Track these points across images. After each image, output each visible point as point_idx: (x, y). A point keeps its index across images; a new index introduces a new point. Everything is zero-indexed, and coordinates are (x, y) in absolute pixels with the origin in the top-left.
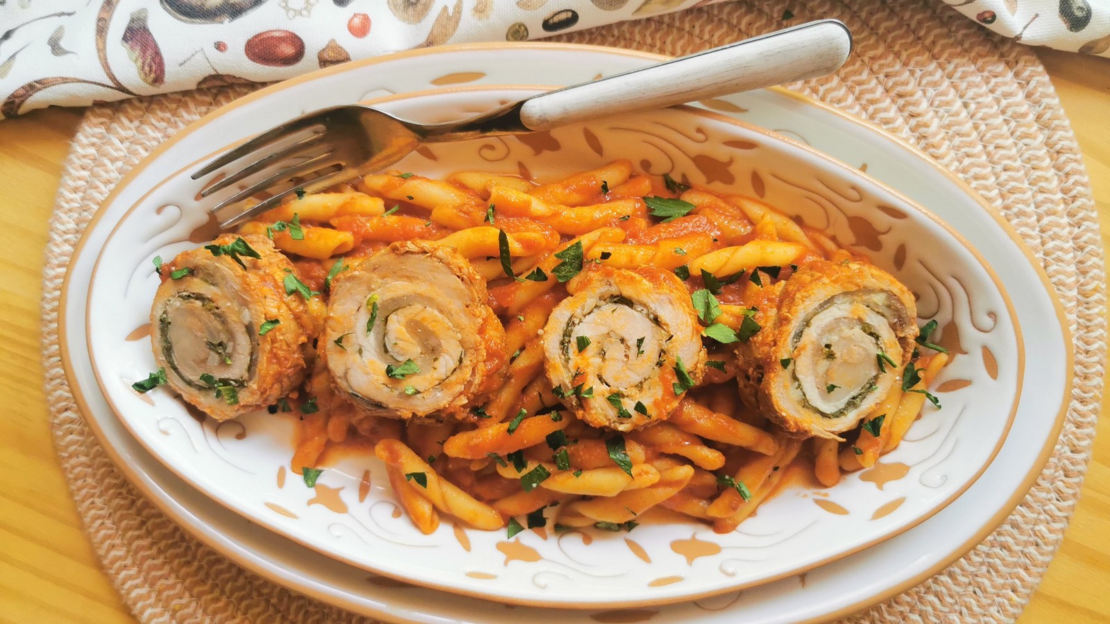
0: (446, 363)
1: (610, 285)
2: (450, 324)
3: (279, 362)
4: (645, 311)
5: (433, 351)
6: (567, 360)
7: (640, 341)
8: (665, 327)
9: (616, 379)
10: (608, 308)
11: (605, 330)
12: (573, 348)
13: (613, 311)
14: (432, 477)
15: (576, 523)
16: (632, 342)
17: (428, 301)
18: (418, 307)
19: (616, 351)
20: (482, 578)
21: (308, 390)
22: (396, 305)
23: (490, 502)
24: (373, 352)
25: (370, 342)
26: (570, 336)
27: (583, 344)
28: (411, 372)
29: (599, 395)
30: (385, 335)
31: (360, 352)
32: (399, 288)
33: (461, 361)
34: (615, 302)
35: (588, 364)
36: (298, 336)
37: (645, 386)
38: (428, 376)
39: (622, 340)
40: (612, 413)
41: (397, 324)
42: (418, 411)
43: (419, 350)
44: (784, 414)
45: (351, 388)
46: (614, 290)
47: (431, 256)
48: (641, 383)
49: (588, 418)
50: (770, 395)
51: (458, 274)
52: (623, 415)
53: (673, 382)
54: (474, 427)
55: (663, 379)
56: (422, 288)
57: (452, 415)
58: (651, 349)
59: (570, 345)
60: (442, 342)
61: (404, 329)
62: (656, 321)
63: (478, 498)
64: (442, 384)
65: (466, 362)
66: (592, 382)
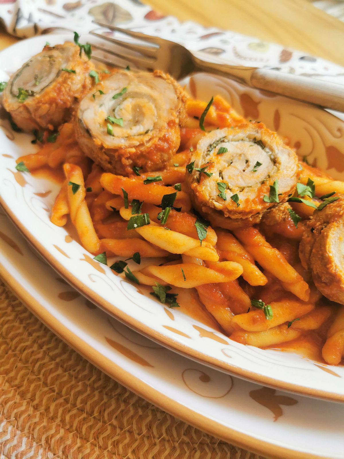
0: (140, 129)
1: (258, 132)
2: (156, 114)
3: (58, 94)
4: (270, 153)
5: (136, 122)
6: (207, 155)
7: (258, 164)
8: (277, 165)
9: (229, 178)
10: (248, 144)
11: (239, 152)
12: (216, 151)
13: (251, 146)
16: (253, 163)
17: (153, 100)
18: (146, 100)
19: (240, 165)
21: (60, 128)
22: (135, 95)
24: (107, 108)
26: (217, 145)
27: (222, 152)
28: (118, 123)
29: (213, 180)
30: (119, 105)
31: (101, 105)
32: (144, 89)
33: (147, 132)
34: (255, 143)
35: (218, 162)
36: (77, 91)
37: (246, 190)
38: (125, 130)
39: (247, 161)
40: (215, 194)
41: (129, 103)
42: (105, 144)
43: (130, 117)
44: (331, 255)
45: (82, 117)
46: (258, 136)
48: (244, 187)
49: (199, 188)
50: (327, 236)
51: (178, 95)
52: (221, 198)
53: (265, 194)
55: (260, 191)
56: (155, 94)
57: (120, 156)
58: (262, 172)
59: (214, 149)
60: (145, 119)
61: (131, 107)
62: (275, 161)
64: (128, 137)
65: (150, 134)
66: (214, 173)
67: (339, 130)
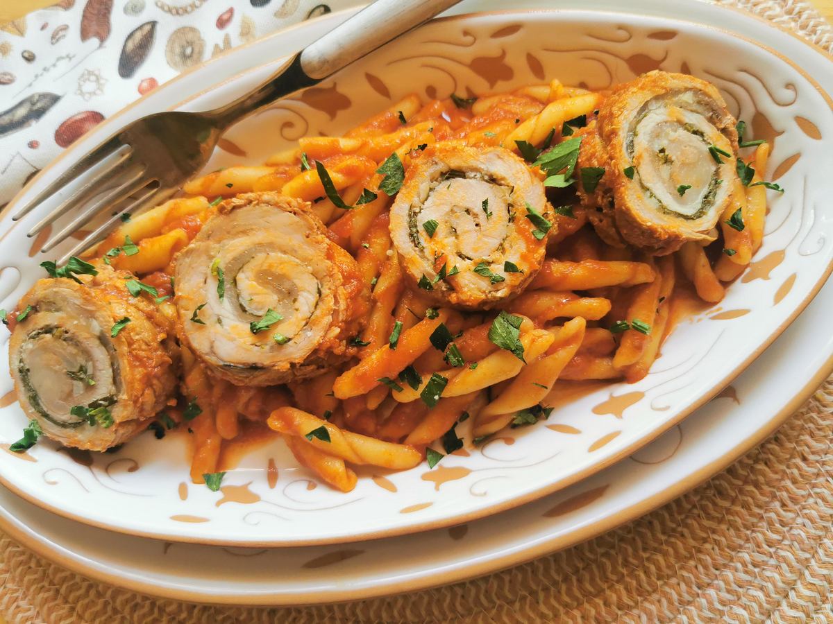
0: (306, 300)
1: (436, 163)
2: (297, 260)
3: (143, 365)
4: (479, 175)
5: (290, 295)
6: (422, 250)
7: (485, 203)
8: (503, 182)
9: (476, 250)
10: (442, 187)
11: (447, 209)
12: (423, 238)
13: (449, 187)
14: (332, 430)
15: (493, 427)
16: (478, 208)
17: (271, 246)
18: (260, 256)
19: (465, 224)
20: (418, 510)
21: (185, 391)
22: (240, 263)
23: (401, 441)
24: (232, 317)
25: (226, 308)
26: (416, 226)
27: (431, 229)
28: (275, 321)
29: (465, 271)
30: (238, 296)
31: (219, 321)
32: (238, 245)
33: (320, 293)
34: (448, 179)
35: (444, 247)
36: (155, 336)
37: (506, 245)
38: (293, 319)
39: (468, 211)
40: (485, 285)
41: (247, 282)
42: (295, 359)
43: (275, 297)
44: (649, 224)
45: (222, 360)
46: (441, 167)
47: (258, 204)
48: (501, 245)
49: (463, 297)
50: (628, 209)
51: (289, 209)
52: (496, 282)
53: (531, 230)
54: (356, 360)
55: (521, 232)
56: (259, 237)
57: (329, 352)
58: (497, 207)
59: (419, 234)
60: (295, 281)
61: (255, 283)
62: (493, 180)
63: (387, 439)
64: (309, 323)
65: (325, 291)
66: (454, 262)
67: (466, 33)
